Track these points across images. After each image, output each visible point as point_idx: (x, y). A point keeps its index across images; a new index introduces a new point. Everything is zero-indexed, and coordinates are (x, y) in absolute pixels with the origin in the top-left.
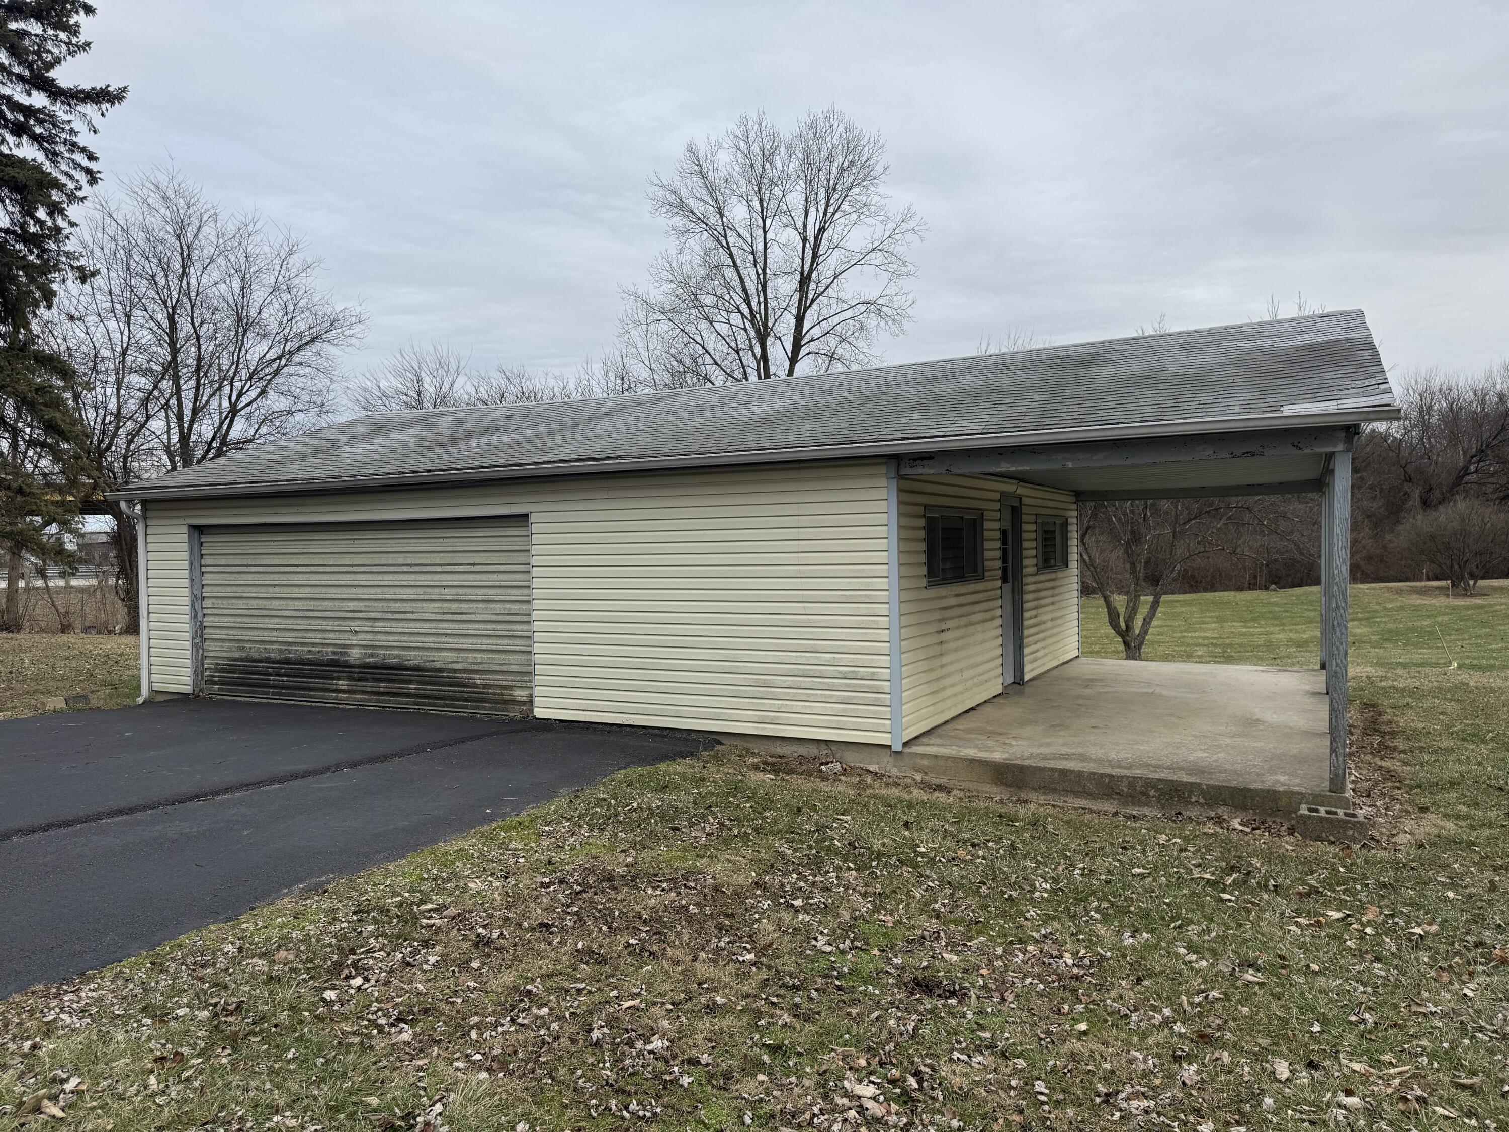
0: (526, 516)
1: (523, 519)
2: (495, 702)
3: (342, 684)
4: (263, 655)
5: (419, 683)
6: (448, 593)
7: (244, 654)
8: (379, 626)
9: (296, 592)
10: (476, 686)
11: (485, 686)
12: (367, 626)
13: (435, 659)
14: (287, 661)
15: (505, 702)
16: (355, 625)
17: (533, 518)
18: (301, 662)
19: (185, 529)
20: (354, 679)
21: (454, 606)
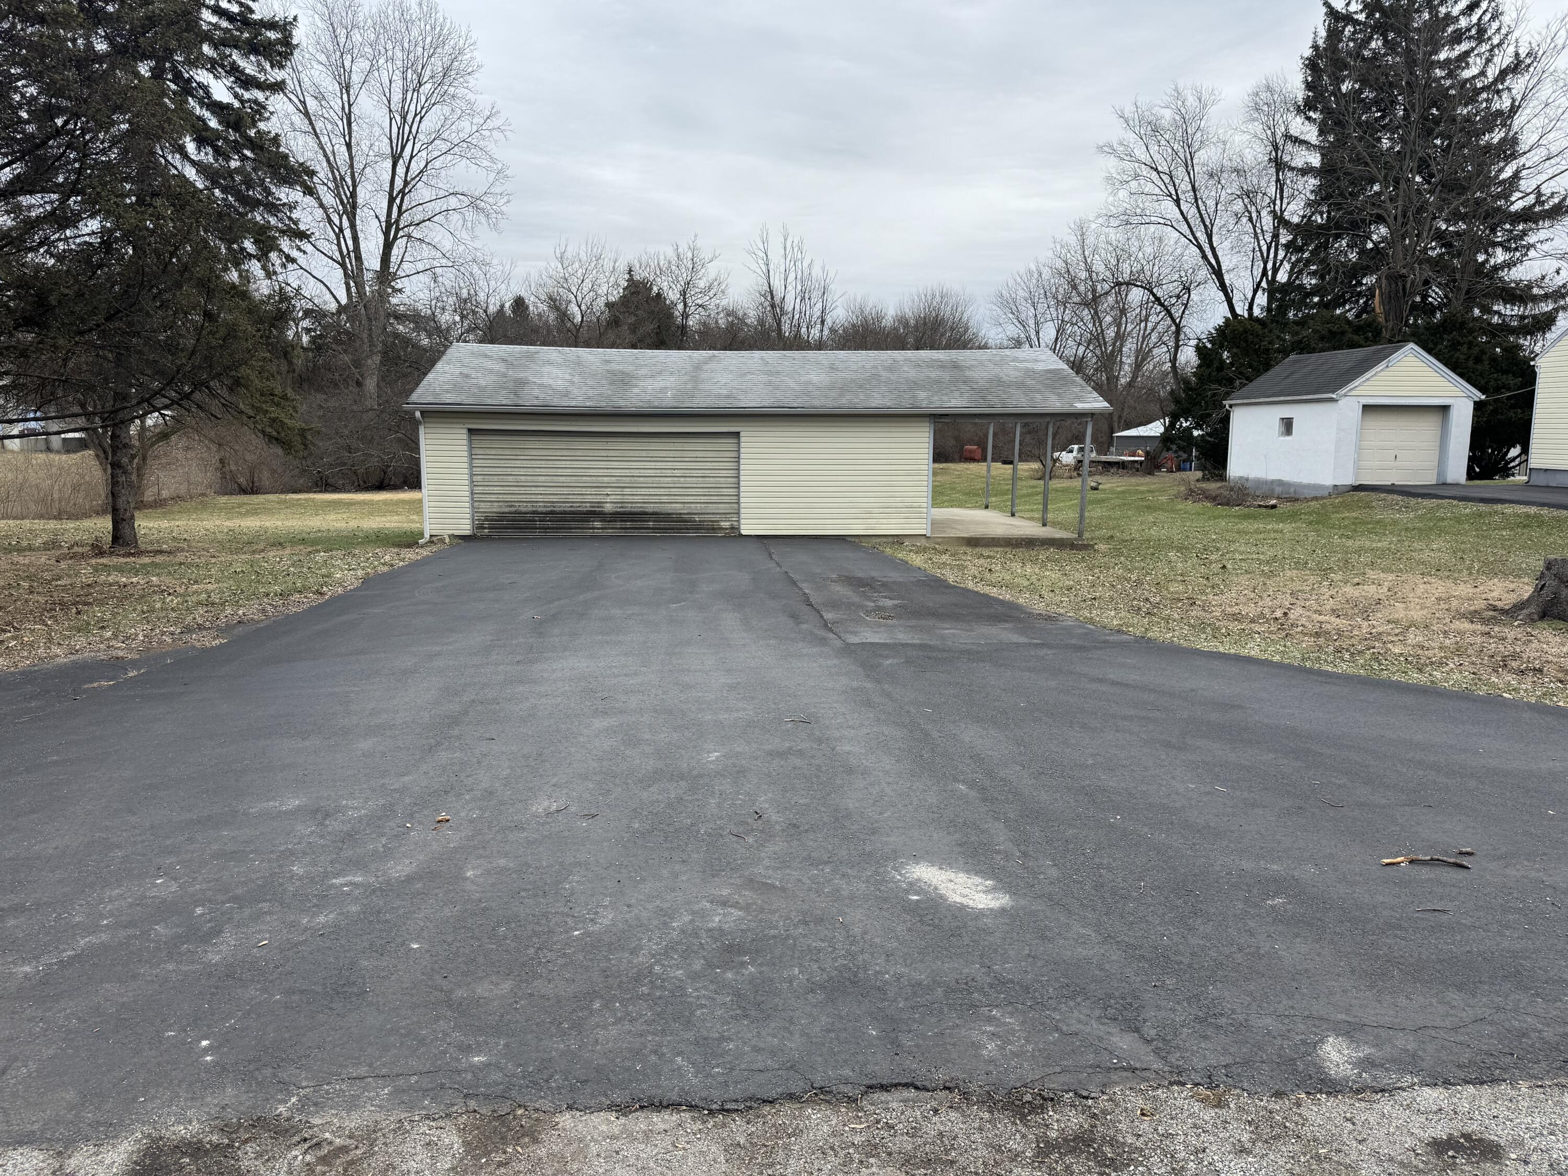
0: (738, 433)
1: (737, 435)
2: (708, 529)
3: (597, 524)
4: (531, 509)
5: (654, 521)
6: (677, 473)
7: (513, 509)
8: (627, 491)
9: (560, 472)
10: (695, 521)
11: (700, 521)
12: (618, 491)
13: (668, 508)
14: (552, 512)
15: (714, 529)
16: (608, 491)
17: (742, 434)
18: (565, 513)
19: (465, 431)
20: (605, 521)
21: (682, 479)
